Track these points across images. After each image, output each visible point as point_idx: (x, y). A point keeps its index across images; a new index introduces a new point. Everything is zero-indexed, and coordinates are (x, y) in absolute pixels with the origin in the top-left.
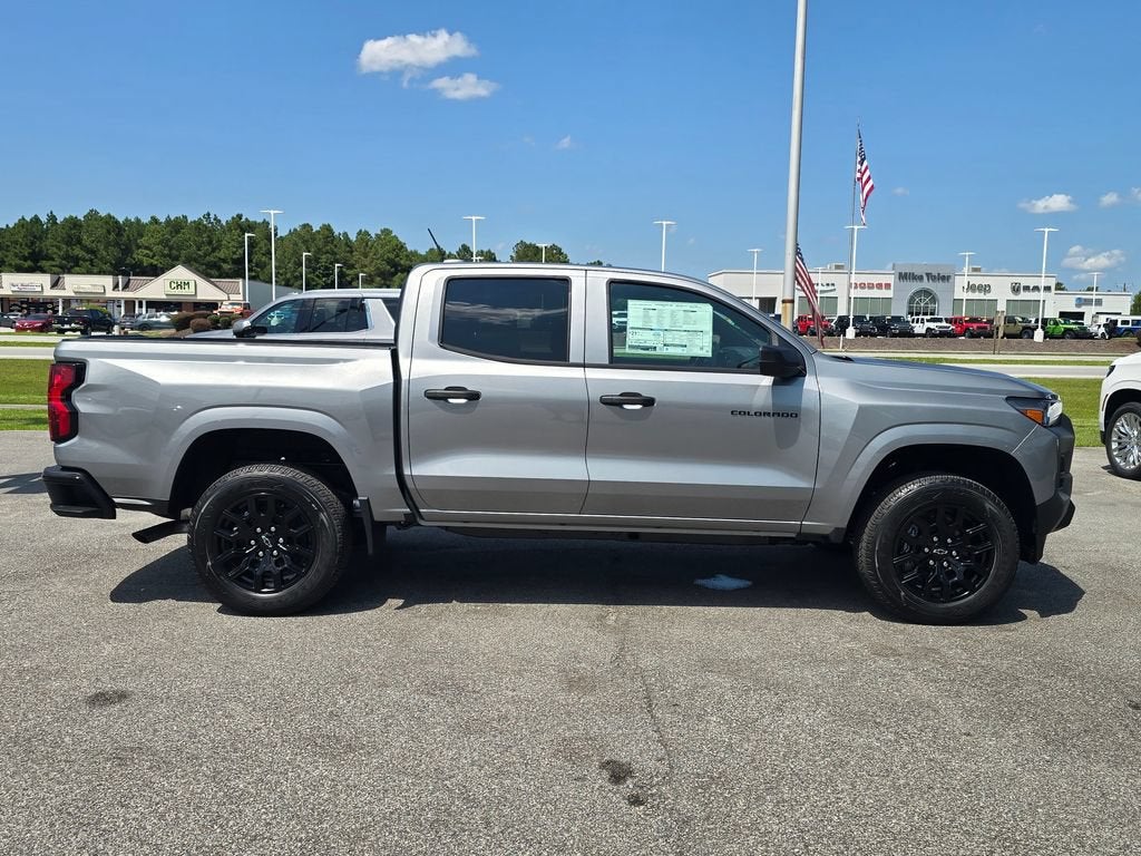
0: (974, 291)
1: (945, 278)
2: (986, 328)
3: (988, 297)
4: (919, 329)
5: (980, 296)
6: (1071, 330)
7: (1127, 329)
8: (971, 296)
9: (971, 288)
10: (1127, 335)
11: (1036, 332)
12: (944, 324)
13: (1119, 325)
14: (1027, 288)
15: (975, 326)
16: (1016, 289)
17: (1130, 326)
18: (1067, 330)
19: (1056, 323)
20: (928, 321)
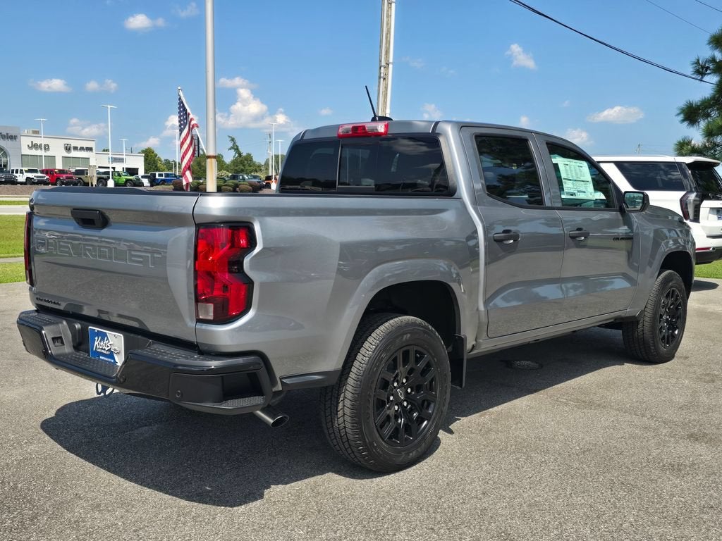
0: (36, 149)
1: (13, 138)
2: (72, 178)
3: (48, 153)
4: (21, 178)
5: (38, 152)
6: (131, 180)
7: (162, 180)
8: (34, 152)
9: (34, 146)
10: (163, 184)
11: (108, 182)
12: (39, 174)
13: (157, 177)
14: (75, 148)
15: (64, 176)
16: (68, 149)
17: (163, 178)
18: (127, 181)
19: (119, 175)
20: (26, 171)
